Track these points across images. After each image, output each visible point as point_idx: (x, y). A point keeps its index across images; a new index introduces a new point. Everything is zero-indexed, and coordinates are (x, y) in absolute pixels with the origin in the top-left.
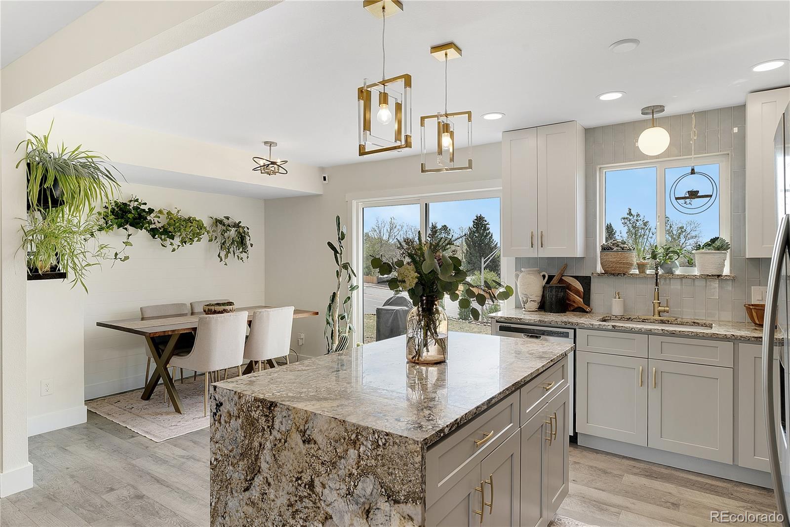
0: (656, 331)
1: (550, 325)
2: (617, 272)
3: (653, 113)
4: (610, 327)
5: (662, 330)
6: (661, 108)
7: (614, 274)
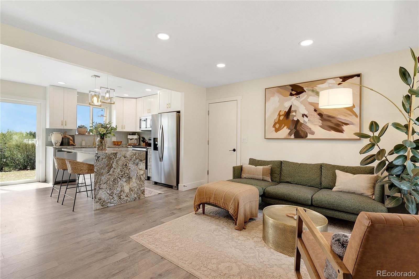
2: (84, 134)
7: (82, 134)
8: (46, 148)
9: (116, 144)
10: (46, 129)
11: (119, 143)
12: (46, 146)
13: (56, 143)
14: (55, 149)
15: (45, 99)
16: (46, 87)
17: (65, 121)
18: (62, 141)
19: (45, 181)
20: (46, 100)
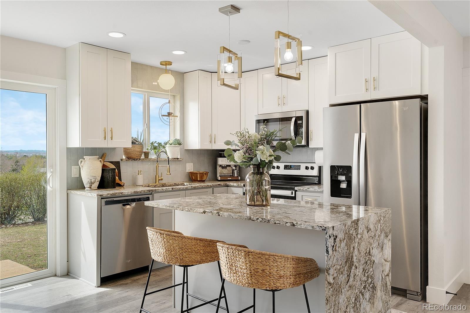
0: (189, 188)
1: (141, 194)
2: (136, 158)
3: (166, 64)
4: (171, 189)
5: (191, 187)
6: (170, 63)
7: (134, 159)
8: (67, 193)
9: (199, 180)
10: (67, 148)
11: (205, 175)
12: (68, 189)
13: (93, 181)
14: (100, 197)
15: (64, 77)
16: (65, 50)
17: (109, 129)
18: (102, 177)
19: (67, 274)
20: (66, 79)
